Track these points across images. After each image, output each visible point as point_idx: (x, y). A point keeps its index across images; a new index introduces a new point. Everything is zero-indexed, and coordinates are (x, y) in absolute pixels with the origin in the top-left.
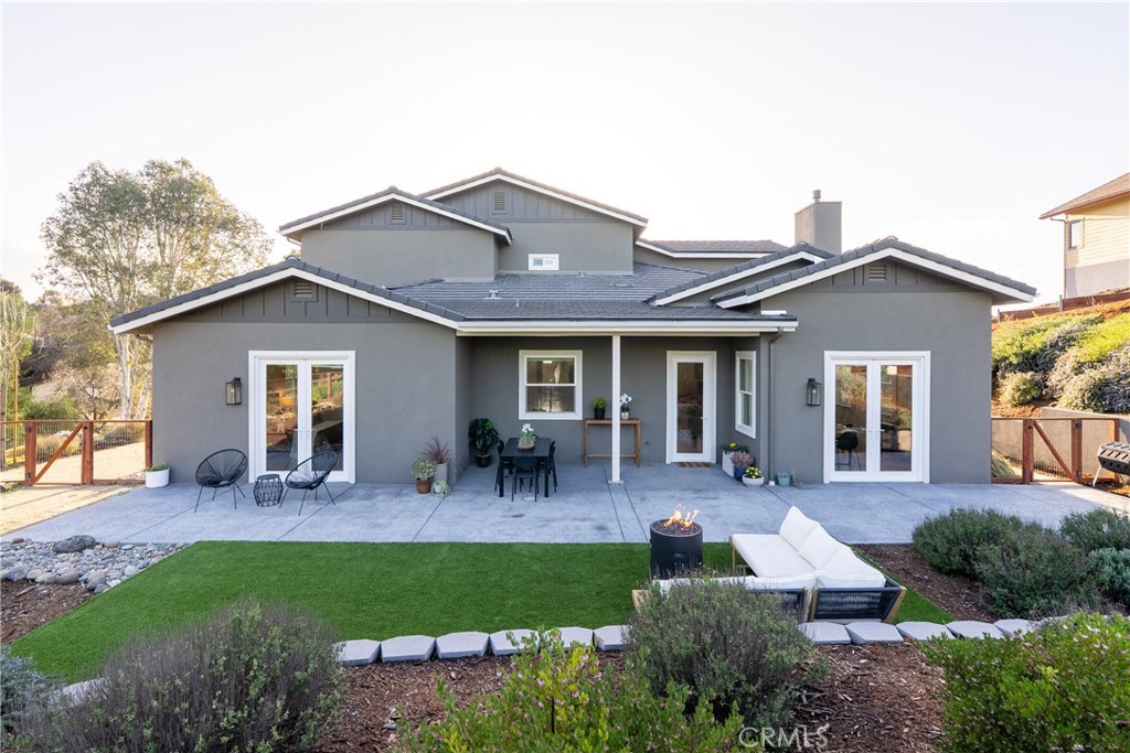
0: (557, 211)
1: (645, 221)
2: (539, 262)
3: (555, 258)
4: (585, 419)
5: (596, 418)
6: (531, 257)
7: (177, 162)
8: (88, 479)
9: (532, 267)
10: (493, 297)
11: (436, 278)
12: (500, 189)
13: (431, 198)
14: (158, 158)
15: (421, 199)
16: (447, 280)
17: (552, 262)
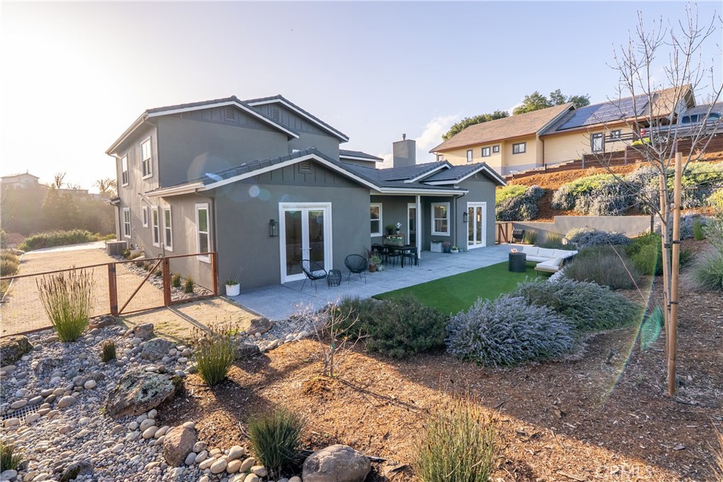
0: (305, 126)
1: (348, 138)
8: (169, 302)
12: (276, 108)
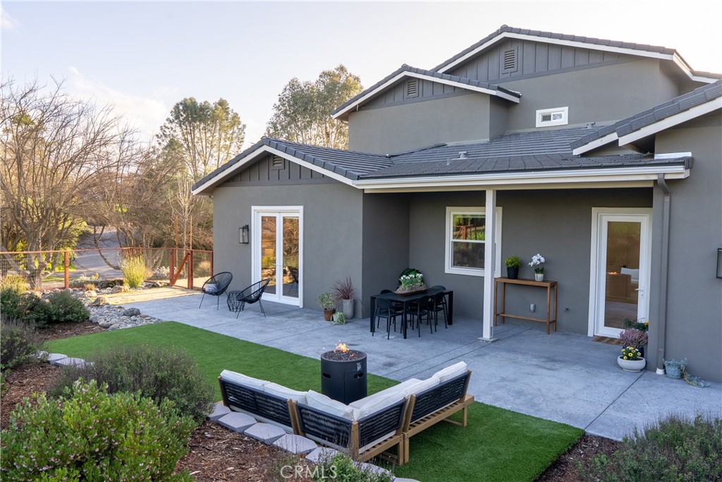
0: (568, 58)
2: (547, 118)
3: (564, 111)
4: (502, 277)
5: (509, 278)
6: (539, 113)
7: (337, 69)
8: (191, 287)
9: (540, 123)
10: (462, 158)
11: (442, 142)
12: (509, 48)
13: (441, 71)
14: (327, 70)
15: (434, 73)
16: (449, 144)
17: (560, 116)
